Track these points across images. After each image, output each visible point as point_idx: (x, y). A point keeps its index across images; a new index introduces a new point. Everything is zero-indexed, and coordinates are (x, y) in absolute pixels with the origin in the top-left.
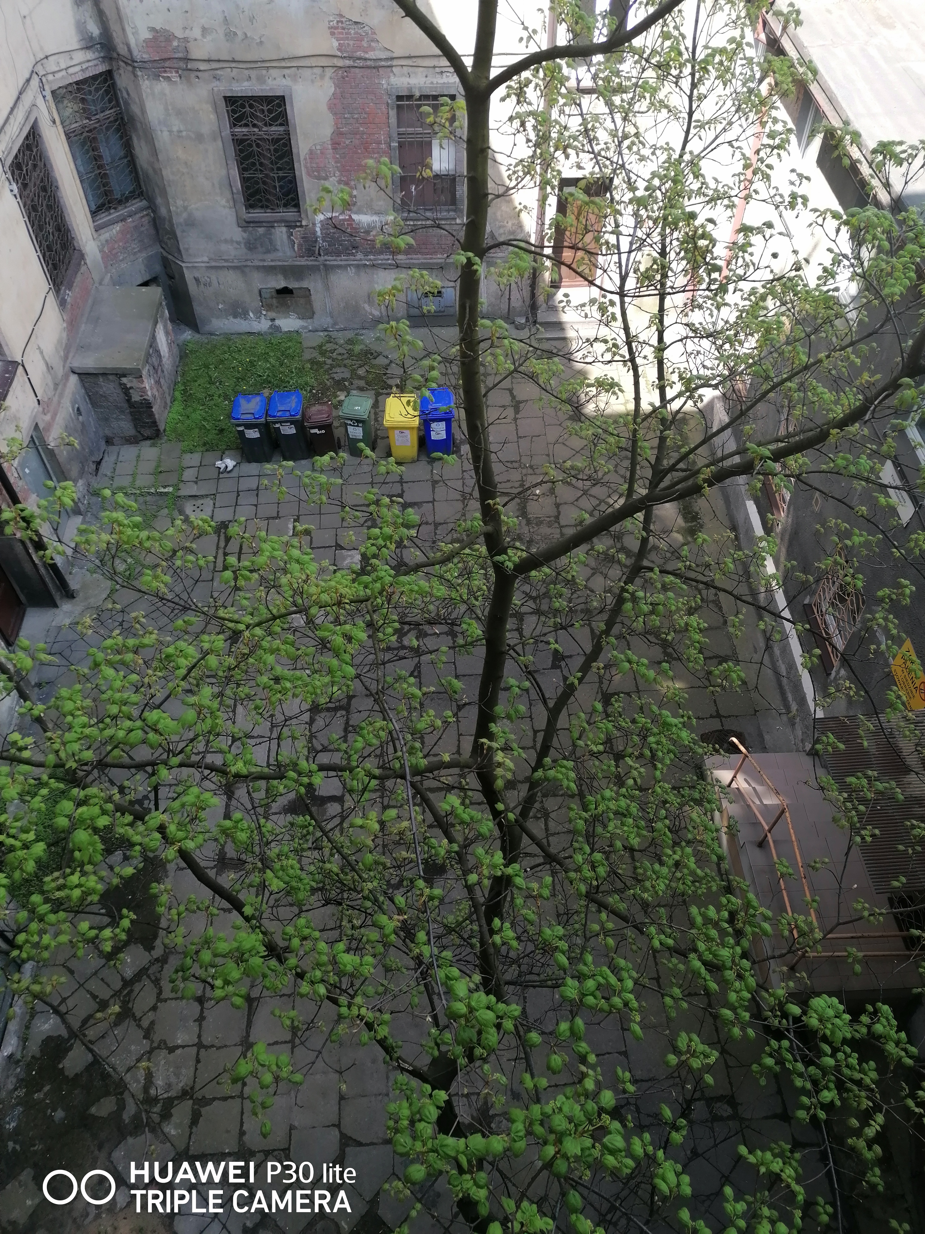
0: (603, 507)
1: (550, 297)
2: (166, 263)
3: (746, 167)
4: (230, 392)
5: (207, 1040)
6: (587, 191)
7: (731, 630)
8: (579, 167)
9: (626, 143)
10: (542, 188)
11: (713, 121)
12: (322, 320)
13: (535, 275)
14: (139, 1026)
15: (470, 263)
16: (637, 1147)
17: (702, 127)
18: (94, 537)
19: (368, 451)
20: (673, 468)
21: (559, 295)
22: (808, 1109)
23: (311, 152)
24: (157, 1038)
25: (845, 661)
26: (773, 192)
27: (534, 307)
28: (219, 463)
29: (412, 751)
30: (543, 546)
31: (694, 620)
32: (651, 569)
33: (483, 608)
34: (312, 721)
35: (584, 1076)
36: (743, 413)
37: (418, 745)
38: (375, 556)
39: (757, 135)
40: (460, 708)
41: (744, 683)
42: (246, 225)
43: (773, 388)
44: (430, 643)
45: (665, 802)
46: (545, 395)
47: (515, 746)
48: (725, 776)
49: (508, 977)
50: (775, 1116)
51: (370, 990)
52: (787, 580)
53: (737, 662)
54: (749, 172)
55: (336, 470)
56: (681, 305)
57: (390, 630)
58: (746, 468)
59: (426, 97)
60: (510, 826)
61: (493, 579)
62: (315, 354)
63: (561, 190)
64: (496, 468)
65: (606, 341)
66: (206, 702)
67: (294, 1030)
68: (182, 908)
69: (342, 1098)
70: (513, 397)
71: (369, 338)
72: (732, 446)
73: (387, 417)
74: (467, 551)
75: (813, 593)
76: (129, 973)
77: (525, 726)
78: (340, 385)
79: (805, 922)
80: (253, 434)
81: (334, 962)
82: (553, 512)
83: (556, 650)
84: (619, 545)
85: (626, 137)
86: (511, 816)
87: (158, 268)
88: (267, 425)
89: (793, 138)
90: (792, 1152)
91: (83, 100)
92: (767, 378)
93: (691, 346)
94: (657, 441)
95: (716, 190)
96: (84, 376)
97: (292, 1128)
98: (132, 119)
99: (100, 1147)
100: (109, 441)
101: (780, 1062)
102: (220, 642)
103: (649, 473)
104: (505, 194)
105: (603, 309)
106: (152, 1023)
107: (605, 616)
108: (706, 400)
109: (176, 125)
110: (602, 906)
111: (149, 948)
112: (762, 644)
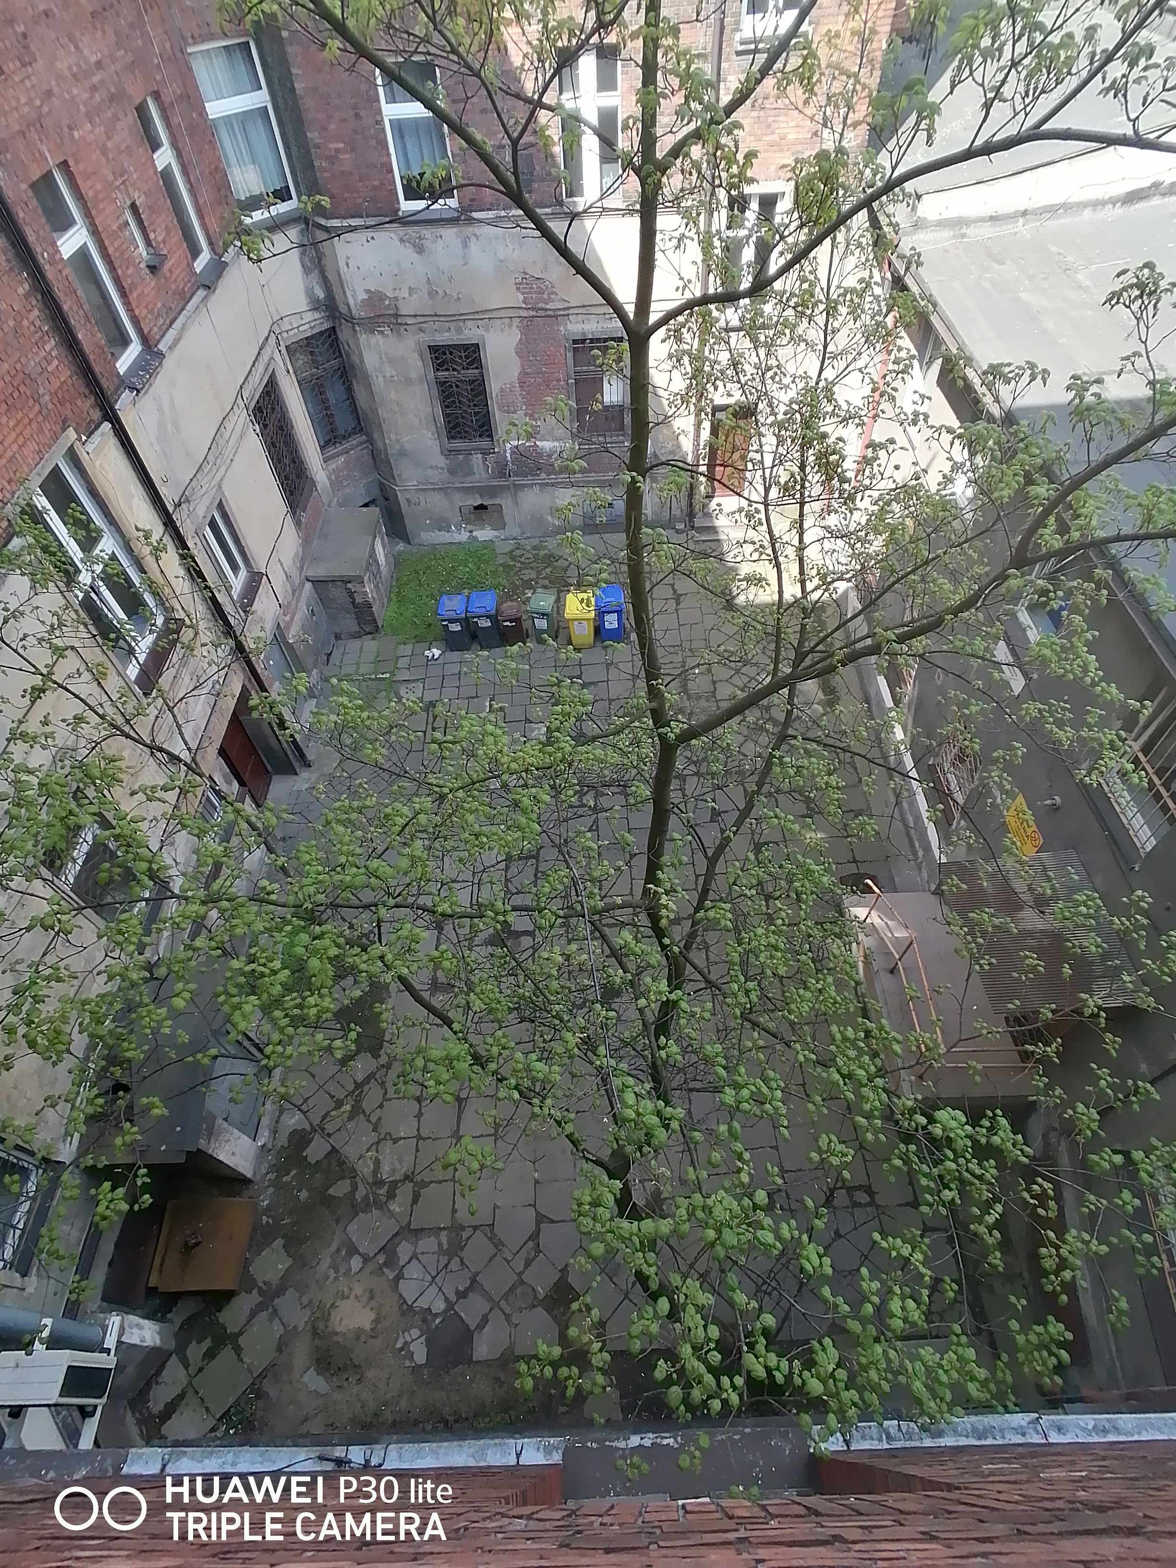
0: (753, 684)
1: (705, 506)
2: (382, 487)
3: (874, 390)
4: (435, 592)
5: (424, 1133)
6: (735, 415)
7: (866, 789)
8: (729, 395)
9: (770, 374)
10: (698, 415)
11: (844, 352)
12: (512, 530)
13: (692, 489)
14: (369, 1121)
15: (634, 480)
16: (786, 1233)
17: (835, 357)
18: (324, 718)
19: (551, 641)
20: (812, 650)
21: (713, 504)
22: (931, 1205)
23: (502, 390)
24: (383, 1132)
25: (965, 813)
26: (898, 411)
27: (691, 515)
28: (427, 653)
29: (591, 896)
30: (703, 718)
31: (833, 780)
32: (795, 737)
33: (650, 770)
34: (507, 868)
35: (739, 1170)
36: (873, 603)
37: (596, 891)
38: (558, 730)
39: (884, 362)
40: (633, 856)
41: (877, 833)
42: (448, 453)
43: (898, 581)
44: (604, 802)
45: (810, 936)
46: (702, 590)
47: (679, 889)
48: (861, 912)
49: (674, 1084)
50: (907, 1204)
51: (560, 1093)
52: (913, 745)
53: (871, 816)
54: (877, 394)
55: (524, 657)
56: (818, 510)
57: (571, 792)
58: (875, 650)
59: (598, 340)
60: (675, 958)
61: (658, 747)
62: (507, 559)
63: (713, 415)
64: (660, 652)
65: (754, 543)
66: (418, 853)
67: (497, 1126)
68: (400, 1024)
69: (537, 1182)
70: (675, 591)
71: (551, 544)
72: (864, 630)
73: (567, 610)
74: (637, 724)
75: (937, 755)
76: (360, 1078)
77: (689, 872)
78: (528, 585)
79: (931, 1039)
80: (455, 627)
81: (528, 1069)
82: (709, 687)
83: (713, 809)
84: (767, 716)
85: (769, 369)
86: (676, 949)
87: (376, 493)
88: (467, 619)
89: (916, 363)
90: (922, 1236)
91: (312, 353)
92: (893, 571)
93: (827, 545)
94: (798, 628)
95: (848, 411)
96: (316, 583)
97: (496, 1207)
98: (352, 367)
99: (337, 1222)
100: (337, 637)
101: (907, 1162)
102: (427, 802)
103: (792, 655)
104: (666, 420)
105: (749, 516)
106: (379, 1118)
107: (756, 777)
108: (840, 591)
109: (389, 371)
110: (755, 1025)
111: (377, 1056)
112: (893, 800)
